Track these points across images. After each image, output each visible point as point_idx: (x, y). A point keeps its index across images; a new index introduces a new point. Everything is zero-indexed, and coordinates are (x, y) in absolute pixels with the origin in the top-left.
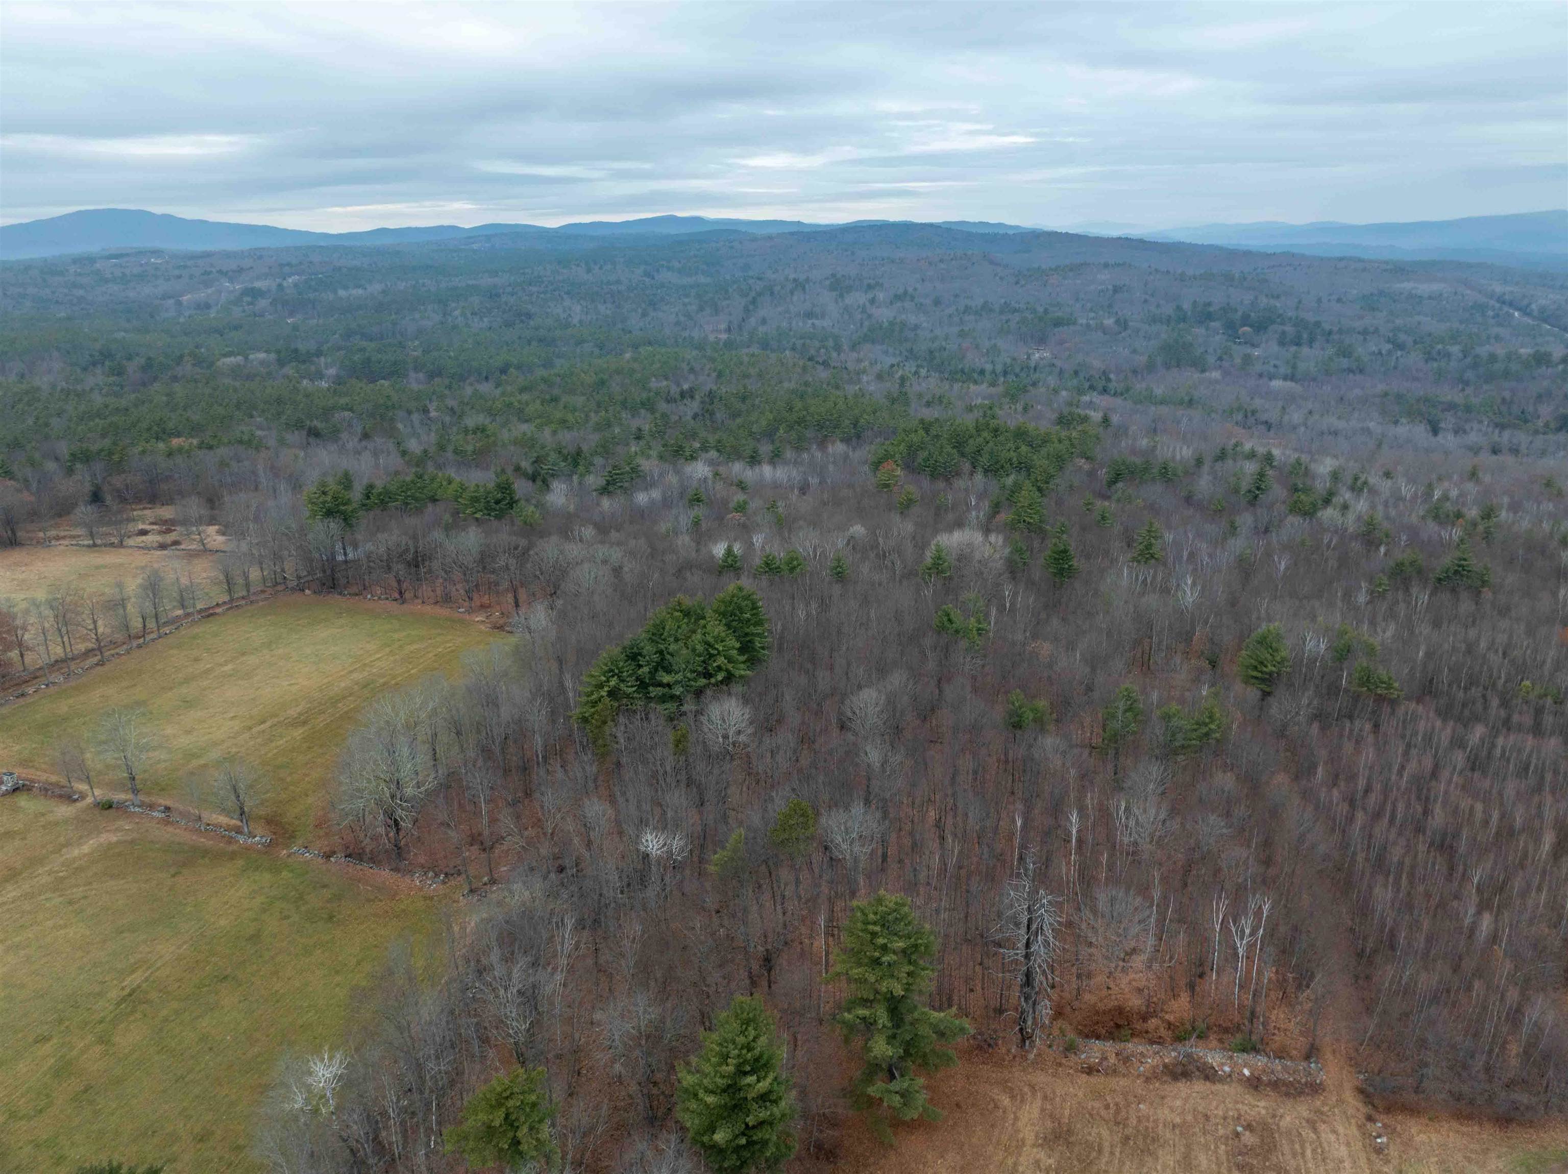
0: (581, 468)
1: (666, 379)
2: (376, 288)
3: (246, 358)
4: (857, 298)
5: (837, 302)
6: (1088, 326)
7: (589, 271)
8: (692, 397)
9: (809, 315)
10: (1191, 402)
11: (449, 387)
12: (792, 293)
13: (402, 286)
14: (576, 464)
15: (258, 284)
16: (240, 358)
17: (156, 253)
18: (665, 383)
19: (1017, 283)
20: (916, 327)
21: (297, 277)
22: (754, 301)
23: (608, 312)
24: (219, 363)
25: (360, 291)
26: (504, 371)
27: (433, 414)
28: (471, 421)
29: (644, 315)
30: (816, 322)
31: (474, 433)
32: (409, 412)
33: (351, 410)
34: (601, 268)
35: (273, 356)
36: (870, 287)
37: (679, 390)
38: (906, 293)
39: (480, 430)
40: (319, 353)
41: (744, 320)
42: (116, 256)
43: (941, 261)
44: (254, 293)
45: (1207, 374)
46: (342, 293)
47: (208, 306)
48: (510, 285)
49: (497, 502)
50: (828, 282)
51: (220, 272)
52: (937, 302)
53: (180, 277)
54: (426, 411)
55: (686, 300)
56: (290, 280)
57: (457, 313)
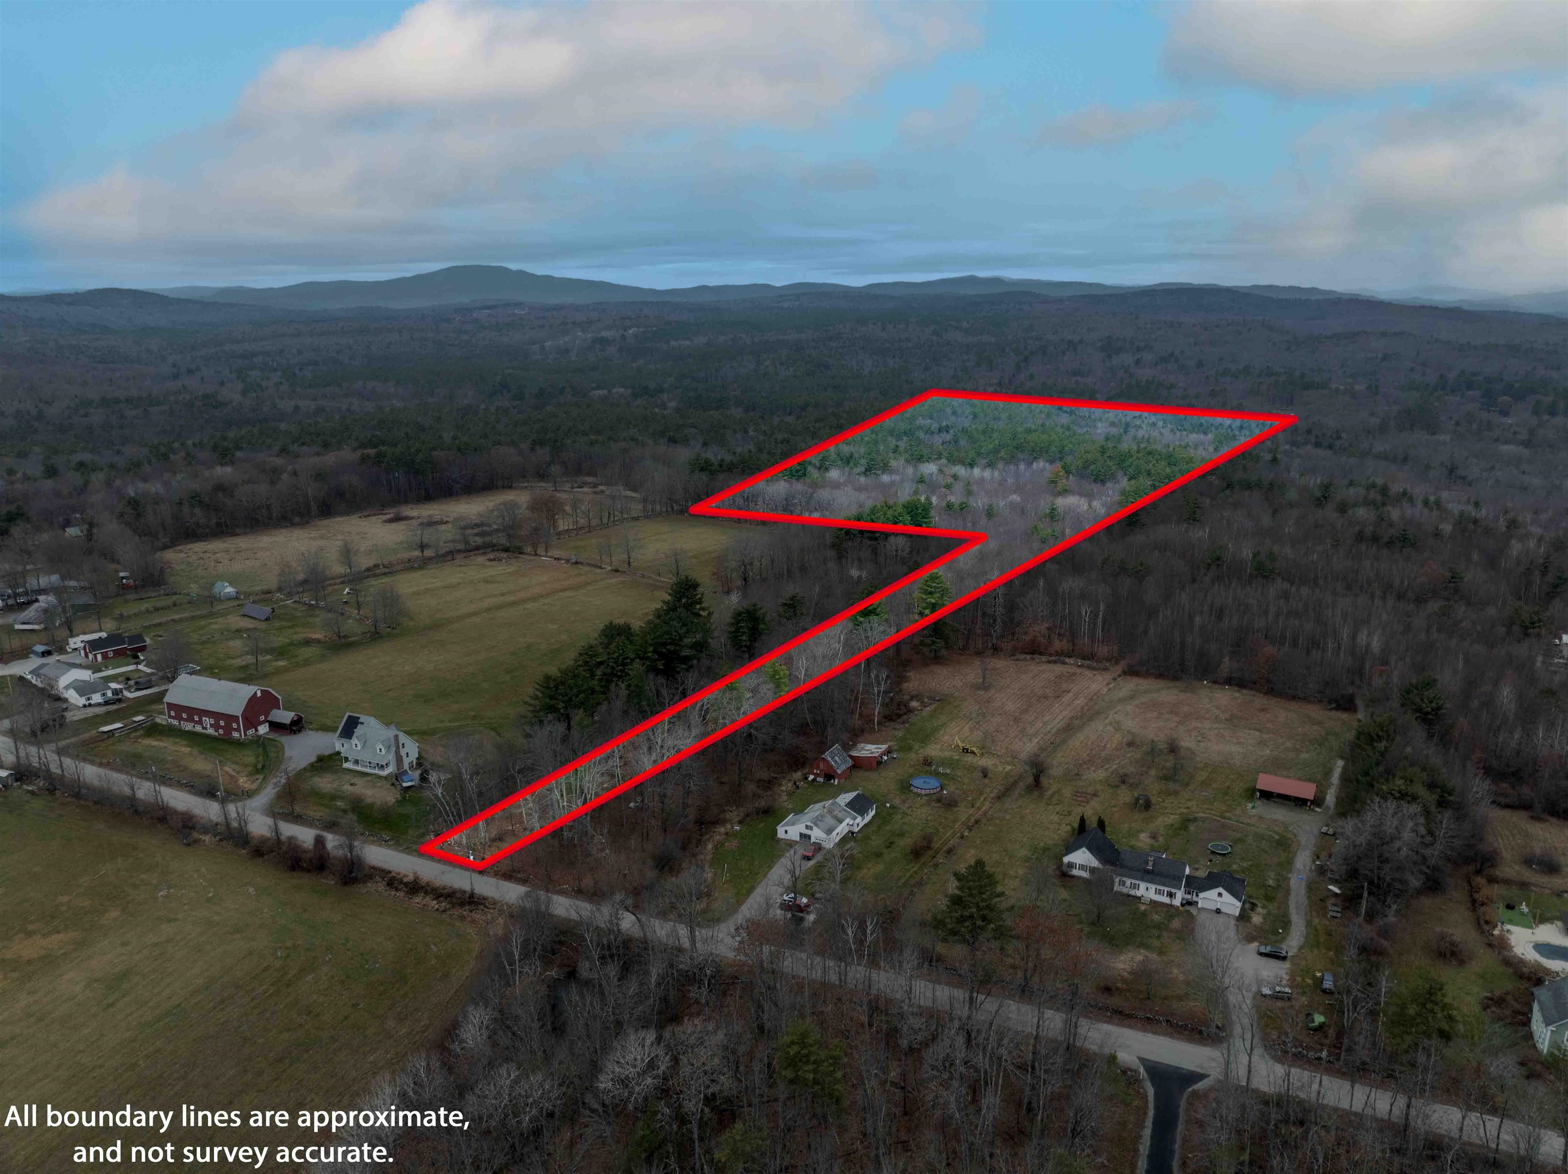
0: (851, 464)
1: (931, 418)
2: (702, 340)
3: (610, 391)
4: (1127, 359)
5: (1104, 361)
6: (1337, 390)
7: (884, 329)
8: (948, 432)
9: (1076, 373)
10: (1405, 459)
11: (762, 417)
12: (1064, 353)
13: (722, 339)
14: (848, 463)
15: (605, 334)
16: (605, 392)
17: (519, 305)
18: (929, 421)
19: (1288, 349)
20: (1172, 386)
21: (635, 329)
22: (1026, 360)
23: (896, 366)
24: (591, 394)
25: (688, 343)
26: (804, 408)
27: (751, 433)
28: (780, 436)
29: (927, 369)
30: (1079, 379)
31: (782, 443)
32: (735, 431)
33: (695, 427)
34: (895, 327)
35: (629, 391)
36: (1139, 349)
37: (938, 426)
38: (1172, 355)
39: (787, 441)
40: (662, 391)
41: (1014, 375)
42: (487, 308)
43: (1218, 326)
44: (604, 342)
45: (1437, 437)
46: (673, 343)
47: (567, 351)
48: (813, 341)
49: (797, 471)
50: (1099, 344)
51: (574, 323)
52: (1200, 364)
53: (543, 326)
54: (746, 432)
55: (966, 357)
56: (631, 332)
57: (768, 363)
